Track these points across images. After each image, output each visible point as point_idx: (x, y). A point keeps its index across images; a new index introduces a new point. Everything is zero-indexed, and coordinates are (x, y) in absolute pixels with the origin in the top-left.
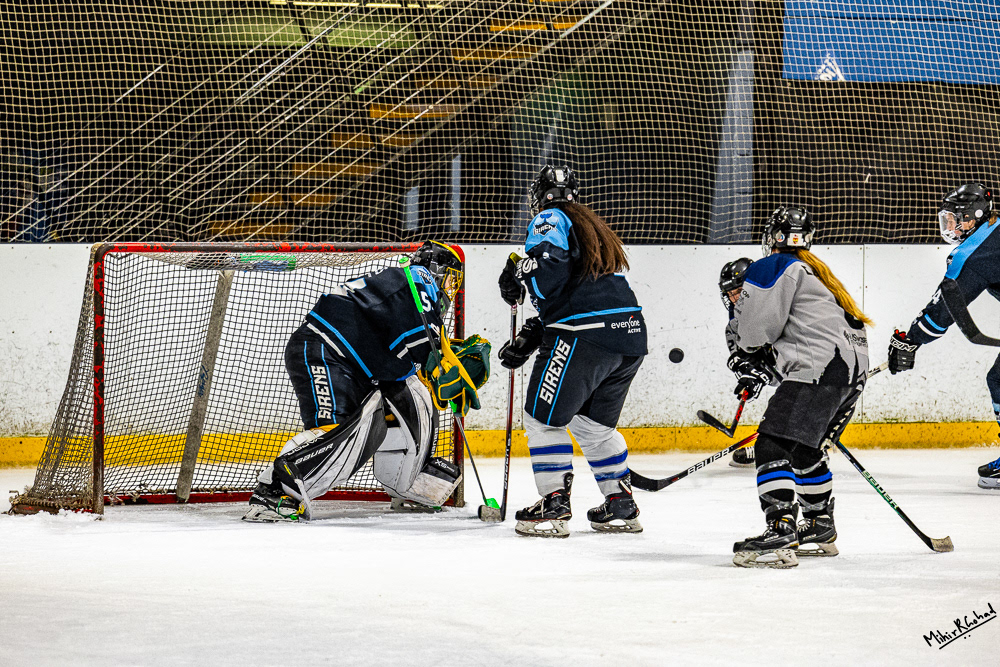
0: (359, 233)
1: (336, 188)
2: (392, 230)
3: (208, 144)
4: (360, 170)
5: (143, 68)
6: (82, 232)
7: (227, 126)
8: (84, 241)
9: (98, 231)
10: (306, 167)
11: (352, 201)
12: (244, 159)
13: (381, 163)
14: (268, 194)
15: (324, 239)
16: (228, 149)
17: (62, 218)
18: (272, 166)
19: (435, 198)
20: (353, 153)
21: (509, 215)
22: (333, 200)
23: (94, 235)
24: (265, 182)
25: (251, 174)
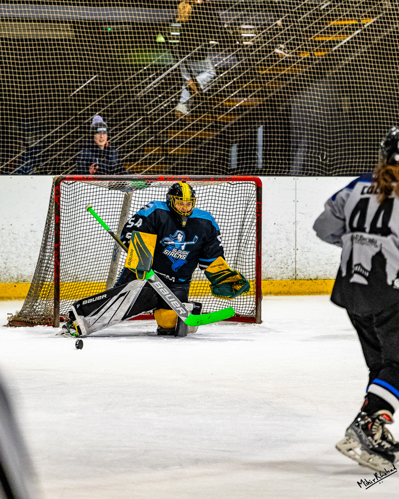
0: (204, 170)
1: (192, 145)
2: (223, 168)
3: (120, 120)
4: (205, 135)
5: (84, 77)
6: (50, 169)
7: (131, 110)
8: (51, 174)
9: (58, 168)
10: (175, 133)
11: (201, 152)
12: (140, 128)
13: (217, 131)
14: (154, 148)
15: (185, 173)
16: (131, 123)
17: (39, 161)
18: (156, 133)
19: (247, 150)
20: (201, 125)
21: (289, 160)
22: (190, 151)
23: (56, 171)
24: (152, 141)
25: (144, 137)
